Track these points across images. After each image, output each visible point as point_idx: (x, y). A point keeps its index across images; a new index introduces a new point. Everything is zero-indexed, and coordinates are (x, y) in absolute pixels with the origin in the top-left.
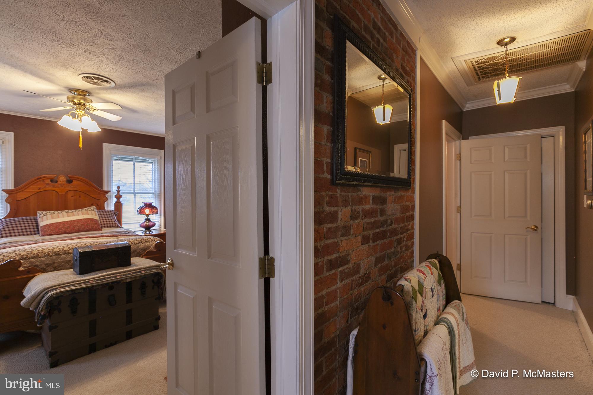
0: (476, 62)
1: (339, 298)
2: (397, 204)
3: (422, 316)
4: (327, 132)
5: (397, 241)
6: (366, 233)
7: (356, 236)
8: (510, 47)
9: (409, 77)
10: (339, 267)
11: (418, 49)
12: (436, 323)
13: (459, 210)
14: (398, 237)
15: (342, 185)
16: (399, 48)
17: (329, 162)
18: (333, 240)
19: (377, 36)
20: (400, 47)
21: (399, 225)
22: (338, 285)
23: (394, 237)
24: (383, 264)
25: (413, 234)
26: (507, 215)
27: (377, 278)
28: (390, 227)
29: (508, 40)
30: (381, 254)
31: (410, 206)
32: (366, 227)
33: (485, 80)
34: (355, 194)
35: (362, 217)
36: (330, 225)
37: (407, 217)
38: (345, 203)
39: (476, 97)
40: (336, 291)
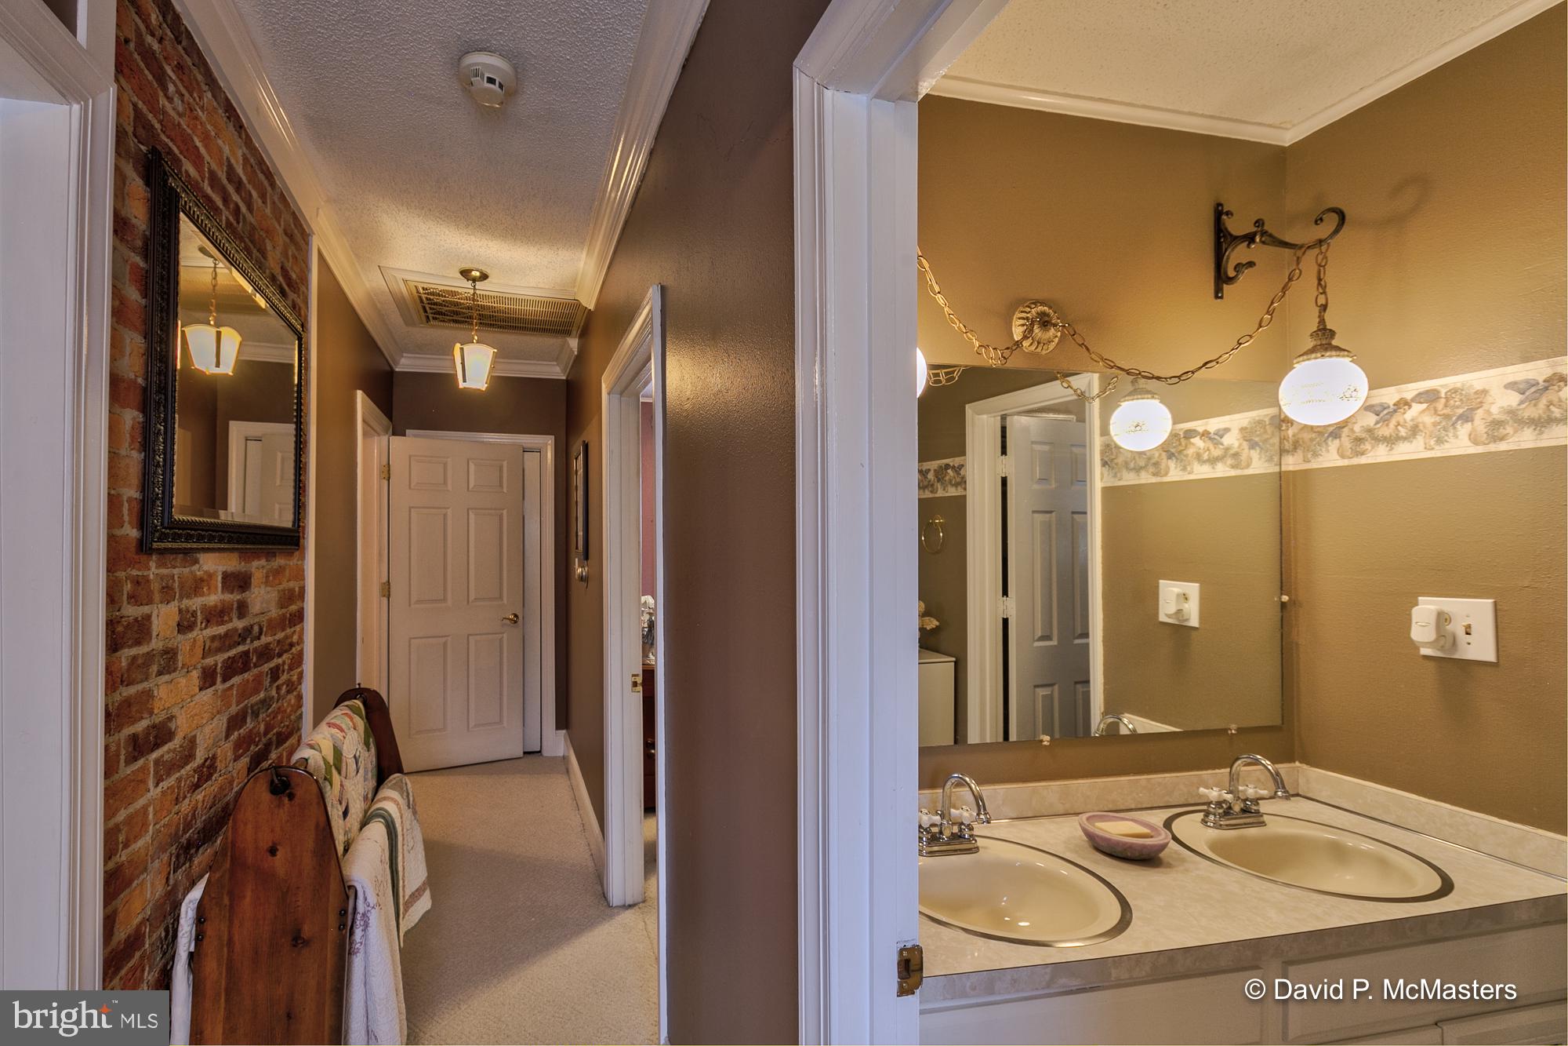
0: (423, 289)
1: (151, 827)
2: (272, 586)
3: (341, 813)
4: (131, 425)
5: (271, 673)
6: (209, 661)
7: (188, 672)
8: (479, 285)
9: (296, 295)
10: (152, 751)
11: (314, 234)
12: (364, 824)
13: (386, 590)
14: (272, 664)
15: (162, 552)
16: (278, 227)
17: (135, 496)
18: (140, 687)
19: (235, 197)
20: (280, 226)
21: (275, 635)
22: (149, 795)
23: (266, 665)
24: (242, 731)
25: (301, 654)
26: (472, 598)
27: (231, 765)
28: (256, 644)
29: (478, 274)
30: (239, 708)
31: (297, 589)
32: (210, 647)
33: (436, 323)
34: (188, 569)
35: (202, 623)
36: (134, 651)
37: (290, 615)
38: (167, 594)
39: (420, 349)
40: (145, 808)
